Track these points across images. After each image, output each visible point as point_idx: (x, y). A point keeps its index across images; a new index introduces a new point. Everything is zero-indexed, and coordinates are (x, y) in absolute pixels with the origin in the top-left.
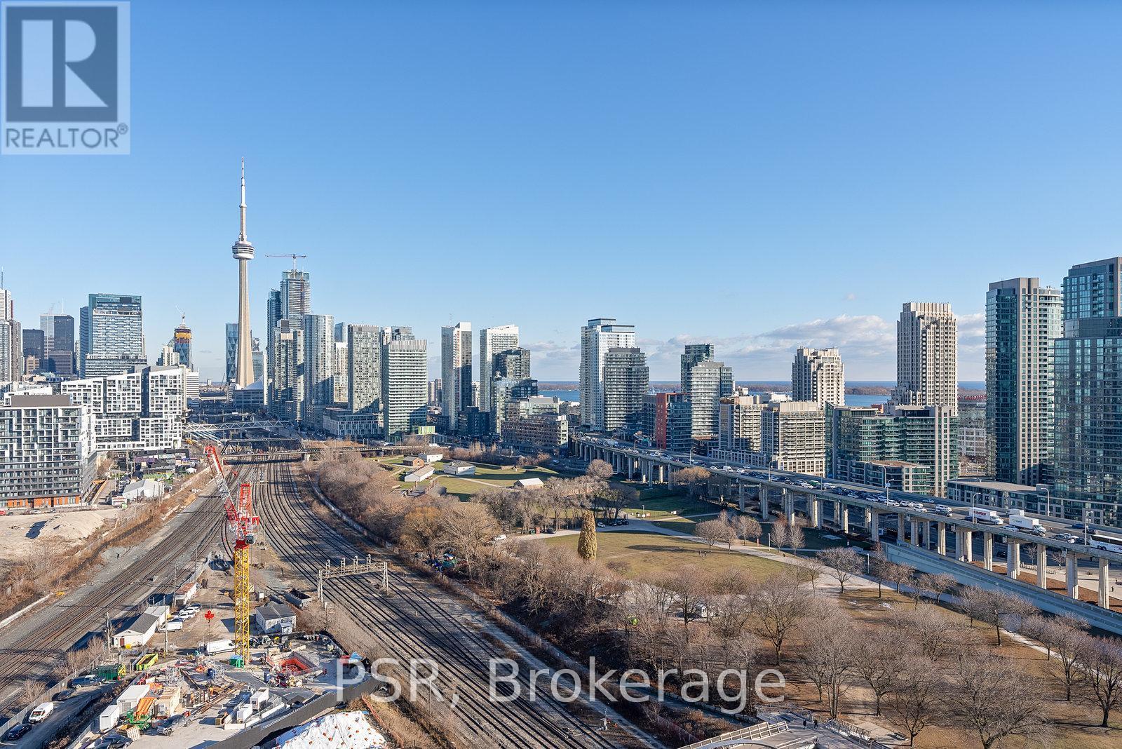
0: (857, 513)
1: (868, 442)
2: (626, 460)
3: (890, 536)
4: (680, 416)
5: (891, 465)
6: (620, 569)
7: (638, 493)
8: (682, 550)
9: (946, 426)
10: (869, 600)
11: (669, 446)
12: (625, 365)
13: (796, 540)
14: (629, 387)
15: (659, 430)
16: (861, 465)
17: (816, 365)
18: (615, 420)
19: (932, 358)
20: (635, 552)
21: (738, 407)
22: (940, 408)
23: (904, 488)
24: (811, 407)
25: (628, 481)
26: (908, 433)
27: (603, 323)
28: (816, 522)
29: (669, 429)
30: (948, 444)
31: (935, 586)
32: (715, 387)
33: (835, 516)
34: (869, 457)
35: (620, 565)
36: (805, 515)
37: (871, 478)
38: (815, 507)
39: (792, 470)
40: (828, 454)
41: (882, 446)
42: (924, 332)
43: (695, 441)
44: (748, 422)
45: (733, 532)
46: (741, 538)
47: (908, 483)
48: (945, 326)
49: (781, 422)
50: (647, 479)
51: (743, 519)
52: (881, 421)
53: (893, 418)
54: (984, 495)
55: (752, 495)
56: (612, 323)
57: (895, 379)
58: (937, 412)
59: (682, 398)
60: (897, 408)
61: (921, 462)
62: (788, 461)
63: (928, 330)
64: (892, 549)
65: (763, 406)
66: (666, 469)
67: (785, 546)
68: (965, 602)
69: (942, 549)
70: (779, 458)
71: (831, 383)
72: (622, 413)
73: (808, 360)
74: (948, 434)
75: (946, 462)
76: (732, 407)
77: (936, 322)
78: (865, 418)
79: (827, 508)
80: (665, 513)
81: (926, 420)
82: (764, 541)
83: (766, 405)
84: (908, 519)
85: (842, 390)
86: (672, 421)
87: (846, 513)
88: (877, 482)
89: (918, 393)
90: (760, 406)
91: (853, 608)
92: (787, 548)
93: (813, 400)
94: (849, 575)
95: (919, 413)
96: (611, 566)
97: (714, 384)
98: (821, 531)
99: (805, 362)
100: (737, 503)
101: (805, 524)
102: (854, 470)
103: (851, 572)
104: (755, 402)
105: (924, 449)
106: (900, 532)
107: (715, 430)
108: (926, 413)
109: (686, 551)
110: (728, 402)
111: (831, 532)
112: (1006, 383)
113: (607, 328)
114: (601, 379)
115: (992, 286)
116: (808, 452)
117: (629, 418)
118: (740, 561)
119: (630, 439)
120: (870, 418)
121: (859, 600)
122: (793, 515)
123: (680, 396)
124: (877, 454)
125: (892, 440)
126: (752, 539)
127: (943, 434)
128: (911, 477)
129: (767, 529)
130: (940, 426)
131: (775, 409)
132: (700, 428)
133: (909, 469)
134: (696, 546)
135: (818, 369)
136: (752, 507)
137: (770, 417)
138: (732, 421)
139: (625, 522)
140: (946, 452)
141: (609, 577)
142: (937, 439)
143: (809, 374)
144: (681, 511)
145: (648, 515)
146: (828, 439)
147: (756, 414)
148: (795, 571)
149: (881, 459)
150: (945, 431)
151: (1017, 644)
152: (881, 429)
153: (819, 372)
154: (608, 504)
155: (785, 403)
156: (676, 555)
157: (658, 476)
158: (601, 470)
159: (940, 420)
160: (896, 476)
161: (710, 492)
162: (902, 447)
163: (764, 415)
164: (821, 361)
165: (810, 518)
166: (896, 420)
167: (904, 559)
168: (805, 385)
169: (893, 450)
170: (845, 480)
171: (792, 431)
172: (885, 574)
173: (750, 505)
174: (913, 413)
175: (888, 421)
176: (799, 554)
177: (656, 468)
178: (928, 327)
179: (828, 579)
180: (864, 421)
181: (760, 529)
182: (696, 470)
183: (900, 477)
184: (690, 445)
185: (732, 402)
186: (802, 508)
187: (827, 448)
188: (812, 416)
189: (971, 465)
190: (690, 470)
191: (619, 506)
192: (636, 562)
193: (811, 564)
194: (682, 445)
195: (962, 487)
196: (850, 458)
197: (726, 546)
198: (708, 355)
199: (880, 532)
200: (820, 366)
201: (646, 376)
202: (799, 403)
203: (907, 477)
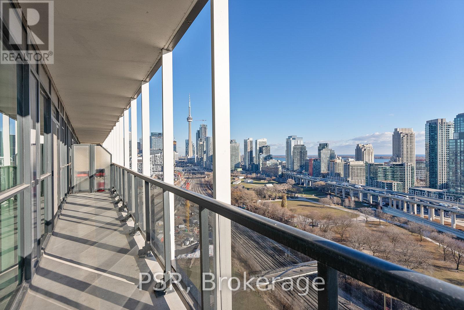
0: (375, 197)
1: (380, 175)
2: (299, 179)
3: (387, 205)
4: (317, 166)
5: (389, 182)
6: (294, 211)
7: (302, 189)
8: (315, 207)
9: (409, 169)
10: (376, 224)
11: (313, 175)
12: (299, 150)
13: (353, 205)
14: (301, 157)
15: (310, 170)
16: (378, 182)
17: (364, 149)
18: (296, 167)
19: (406, 146)
20: (299, 207)
21: (336, 163)
22: (407, 163)
23: (393, 190)
24: (361, 163)
25: (300, 185)
26: (395, 172)
27: (293, 137)
28: (361, 200)
29: (313, 170)
30: (410, 175)
31: (399, 221)
32: (329, 157)
33: (368, 198)
34: (381, 179)
35: (294, 210)
36: (357, 197)
37: (381, 186)
38: (361, 195)
39: (355, 183)
40: (367, 178)
41: (385, 176)
42: (402, 138)
43: (322, 173)
44: (339, 168)
45: (331, 202)
46: (334, 204)
47: (395, 188)
48: (410, 136)
49: (350, 168)
50: (306, 185)
51: (335, 198)
52: (385, 167)
53: (389, 166)
54: (422, 192)
55: (340, 191)
56: (296, 137)
57: (392, 154)
58: (406, 164)
59: (317, 161)
60: (391, 163)
61: (400, 181)
62: (353, 180)
63: (404, 137)
64: (386, 209)
65: (345, 162)
66: (312, 183)
67: (348, 207)
68: (409, 226)
69: (405, 210)
70: (350, 179)
71: (369, 155)
72: (299, 165)
73: (361, 148)
74: (410, 172)
75: (409, 181)
76: (334, 163)
77: (407, 134)
78: (379, 166)
79: (365, 195)
80: (310, 195)
81: (402, 167)
82: (342, 205)
83: (346, 162)
84: (392, 199)
85: (373, 158)
86: (314, 167)
87: (371, 197)
88: (383, 188)
89: (400, 158)
90: (343, 162)
91: (370, 227)
92: (349, 208)
93: (363, 161)
94: (369, 216)
95: (399, 165)
96: (291, 210)
97: (328, 156)
98: (362, 203)
99: (360, 149)
100: (335, 193)
101: (357, 200)
102: (375, 183)
103: (370, 215)
104: (342, 161)
105: (401, 177)
106: (390, 204)
107: (329, 170)
108: (402, 165)
109: (316, 207)
110: (333, 161)
111: (366, 203)
112: (433, 155)
113: (294, 139)
114: (292, 154)
115: (427, 122)
116: (360, 177)
117: (301, 166)
118: (333, 211)
119: (301, 173)
120: (381, 166)
121: (372, 224)
122: (353, 197)
123: (317, 160)
124: (384, 178)
125: (389, 174)
126: (338, 204)
127: (408, 172)
128: (396, 186)
129: (343, 201)
130: (407, 169)
131: (349, 164)
132: (324, 169)
133: (395, 183)
134: (319, 205)
135: (364, 151)
136: (340, 195)
137: (347, 167)
138: (334, 167)
139: (297, 198)
140: (409, 178)
141: (289, 213)
142: (406, 173)
143: (361, 152)
144: (316, 195)
145: (305, 196)
146: (367, 173)
147: (342, 165)
148: (350, 214)
149: (385, 180)
150: (409, 171)
151: (428, 241)
152: (385, 170)
153: (365, 152)
154: (292, 192)
155: (352, 162)
156: (313, 208)
157: (309, 184)
158: (291, 182)
159: (407, 167)
160: (390, 186)
161: (326, 189)
162: (393, 176)
163: (345, 165)
164: (365, 148)
165: (359, 198)
166: (391, 167)
167: (390, 212)
168: (360, 156)
169: (389, 177)
170: (372, 186)
171: (354, 170)
172: (382, 217)
173: (339, 194)
174: (397, 165)
175: (388, 167)
176: (353, 209)
177: (309, 182)
178: (404, 136)
179: (362, 217)
180: (379, 168)
181: (340, 201)
182: (321, 183)
183: (392, 186)
184: (320, 175)
185: (334, 161)
186: (356, 195)
187: (366, 176)
188: (361, 166)
189: (422, 183)
190: (319, 183)
191: (296, 193)
192: (299, 210)
193: (356, 212)
194: (317, 175)
195: (414, 190)
196: (374, 179)
197: (329, 206)
198: (327, 146)
199: (383, 203)
200: (365, 149)
201: (306, 153)
202: (357, 162)
203: (394, 186)
